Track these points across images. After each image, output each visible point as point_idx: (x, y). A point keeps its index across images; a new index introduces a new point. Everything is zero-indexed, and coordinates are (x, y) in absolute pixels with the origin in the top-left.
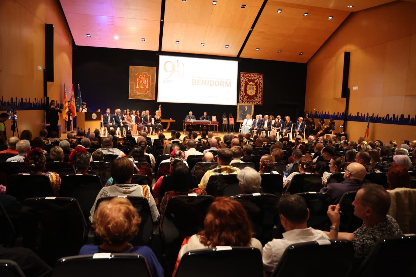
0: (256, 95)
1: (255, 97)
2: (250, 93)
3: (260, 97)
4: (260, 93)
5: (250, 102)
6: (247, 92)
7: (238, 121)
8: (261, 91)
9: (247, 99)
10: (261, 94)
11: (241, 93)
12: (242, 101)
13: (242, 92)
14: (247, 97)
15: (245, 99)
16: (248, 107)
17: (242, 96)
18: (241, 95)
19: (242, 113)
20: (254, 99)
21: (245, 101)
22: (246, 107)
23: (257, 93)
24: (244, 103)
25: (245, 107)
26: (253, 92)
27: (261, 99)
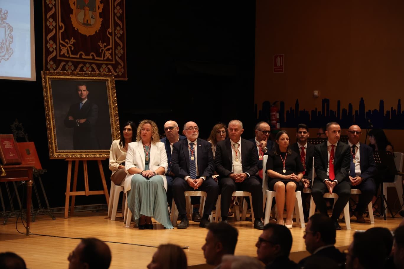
0: (102, 35)
1: (100, 44)
2: (84, 24)
3: (117, 45)
4: (116, 25)
5: (85, 63)
6: (73, 17)
7: (56, 154)
8: (120, 18)
9: (74, 53)
10: (120, 32)
11: (51, 23)
12: (54, 59)
13: (54, 17)
14: (73, 41)
15: (64, 51)
16: (88, 89)
17: (54, 38)
18: (49, 31)
19: (71, 118)
20: (99, 55)
21: (67, 62)
22: (83, 88)
23: (105, 25)
24: (64, 69)
25: (78, 90)
26: (92, 21)
27: (120, 51)
